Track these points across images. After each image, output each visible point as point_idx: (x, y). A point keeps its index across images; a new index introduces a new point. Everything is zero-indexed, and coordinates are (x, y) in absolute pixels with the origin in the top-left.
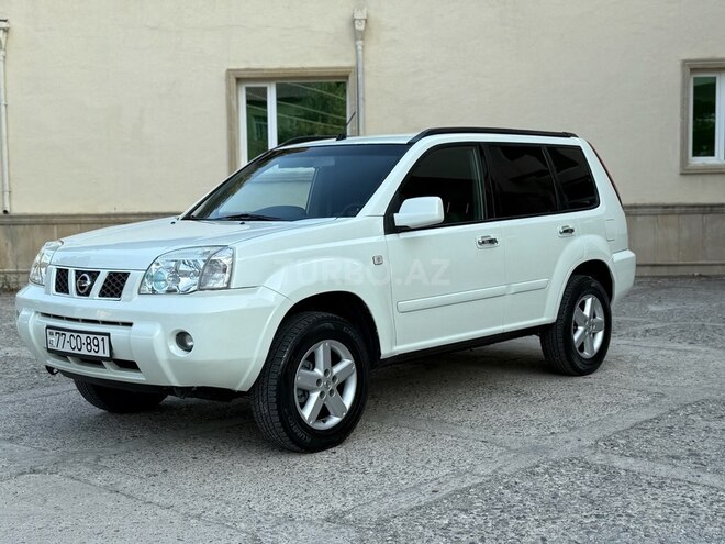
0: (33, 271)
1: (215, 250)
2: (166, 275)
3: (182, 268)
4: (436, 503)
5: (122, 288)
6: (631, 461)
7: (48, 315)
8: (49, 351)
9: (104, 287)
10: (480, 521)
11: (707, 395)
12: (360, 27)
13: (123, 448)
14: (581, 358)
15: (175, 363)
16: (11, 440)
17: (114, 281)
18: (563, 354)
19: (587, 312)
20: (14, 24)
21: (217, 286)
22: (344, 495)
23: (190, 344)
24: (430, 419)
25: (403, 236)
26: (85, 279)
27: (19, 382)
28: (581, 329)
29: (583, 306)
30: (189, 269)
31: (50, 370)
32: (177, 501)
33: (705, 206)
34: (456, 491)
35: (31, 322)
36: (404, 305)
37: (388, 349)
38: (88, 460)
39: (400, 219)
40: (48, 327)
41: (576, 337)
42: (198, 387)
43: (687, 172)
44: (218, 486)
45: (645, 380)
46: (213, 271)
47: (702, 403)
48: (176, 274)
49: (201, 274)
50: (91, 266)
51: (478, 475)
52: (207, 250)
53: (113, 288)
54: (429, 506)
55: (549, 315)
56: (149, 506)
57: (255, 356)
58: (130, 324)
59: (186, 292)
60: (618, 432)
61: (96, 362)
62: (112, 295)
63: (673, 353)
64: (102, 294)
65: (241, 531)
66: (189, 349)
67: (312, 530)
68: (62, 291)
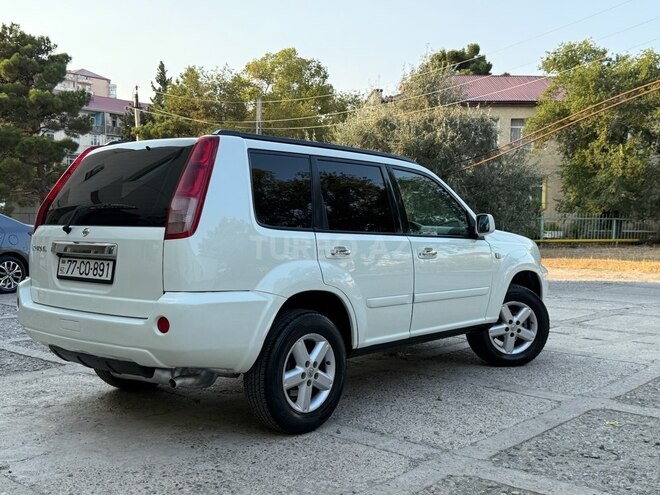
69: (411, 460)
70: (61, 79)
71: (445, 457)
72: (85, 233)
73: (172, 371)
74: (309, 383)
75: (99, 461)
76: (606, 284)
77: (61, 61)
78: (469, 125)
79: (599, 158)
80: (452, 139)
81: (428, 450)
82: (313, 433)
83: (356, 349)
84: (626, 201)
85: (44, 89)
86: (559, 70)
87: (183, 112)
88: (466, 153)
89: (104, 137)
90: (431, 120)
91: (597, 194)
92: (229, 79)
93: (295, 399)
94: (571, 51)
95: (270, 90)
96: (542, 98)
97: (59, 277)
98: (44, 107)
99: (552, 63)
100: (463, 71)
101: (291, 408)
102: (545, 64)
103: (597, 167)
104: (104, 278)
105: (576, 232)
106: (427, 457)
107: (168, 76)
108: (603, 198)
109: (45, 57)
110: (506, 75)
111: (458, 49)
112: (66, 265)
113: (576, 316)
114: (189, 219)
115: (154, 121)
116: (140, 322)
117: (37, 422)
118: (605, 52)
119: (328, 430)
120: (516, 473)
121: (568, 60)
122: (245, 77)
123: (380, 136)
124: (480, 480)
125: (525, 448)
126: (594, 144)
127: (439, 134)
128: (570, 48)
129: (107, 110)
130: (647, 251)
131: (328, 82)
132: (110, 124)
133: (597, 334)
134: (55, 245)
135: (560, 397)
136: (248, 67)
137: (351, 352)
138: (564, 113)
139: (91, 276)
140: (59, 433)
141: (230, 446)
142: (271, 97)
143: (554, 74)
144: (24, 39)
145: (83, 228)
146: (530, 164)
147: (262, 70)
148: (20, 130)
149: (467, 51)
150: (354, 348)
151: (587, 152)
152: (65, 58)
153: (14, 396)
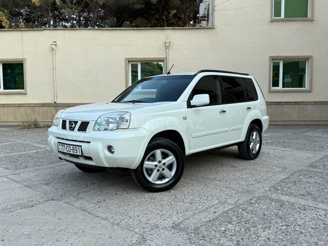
0: (54, 121)
1: (123, 113)
2: (104, 123)
3: (110, 120)
4: (217, 218)
5: (86, 128)
6: (287, 197)
7: (59, 138)
8: (59, 152)
9: (79, 127)
10: (238, 229)
11: (301, 168)
12: (167, 45)
13: (88, 189)
14: (252, 154)
15: (107, 158)
16: (47, 184)
17: (84, 125)
18: (246, 153)
19: (254, 137)
20: (58, 43)
21: (124, 127)
22: (177, 213)
23: (113, 150)
24: (203, 177)
25: (193, 109)
26: (72, 124)
27: (54, 160)
28: (252, 143)
29: (253, 135)
30: (113, 121)
31: (60, 158)
32: (109, 216)
33: (276, 102)
34: (224, 213)
35: (53, 140)
36: (194, 135)
37: (188, 151)
38: (74, 194)
39: (193, 102)
40: (59, 143)
41: (251, 146)
42: (116, 168)
43: (270, 92)
44: (126, 208)
45: (275, 161)
46: (123, 121)
47: (301, 171)
48: (108, 123)
49: (118, 123)
50: (75, 119)
51: (229, 204)
52: (120, 113)
53: (83, 128)
54: (214, 220)
55: (242, 138)
56: (97, 218)
57: (139, 155)
58: (89, 142)
59: (112, 130)
60: (276, 184)
61: (77, 156)
62: (83, 131)
63: (280, 151)
64: (79, 130)
65: (136, 233)
66: (113, 153)
67: (167, 233)
68: (64, 129)
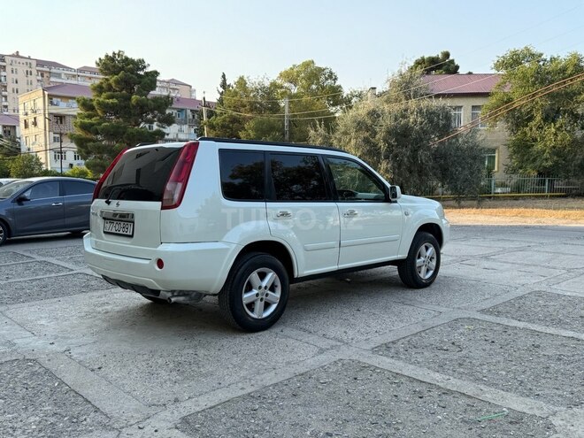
69: (321, 349)
70: (154, 89)
71: (344, 348)
72: (118, 204)
73: (173, 292)
74: (262, 300)
75: (125, 347)
76: (527, 227)
77: (153, 76)
78: (433, 113)
79: (536, 133)
80: (421, 123)
81: (334, 343)
82: (266, 332)
83: (297, 278)
84: (556, 163)
85: (141, 96)
86: (506, 68)
87: (236, 108)
88: (433, 133)
89: (187, 126)
90: (406, 110)
91: (534, 160)
92: (267, 84)
93: (252, 311)
94: (516, 55)
95: (296, 91)
96: (494, 90)
97: (104, 232)
98: (142, 107)
99: (502, 64)
100: (438, 72)
101: (250, 316)
102: (496, 65)
103: (535, 140)
104: (128, 233)
105: (518, 188)
106: (332, 347)
107: (228, 83)
108: (538, 163)
109: (142, 73)
110: (470, 73)
111: (434, 55)
112: (108, 225)
113: (487, 252)
114: (176, 197)
115: (216, 116)
116: (147, 262)
117: (97, 322)
118: (541, 55)
119: (276, 330)
120: (385, 358)
121: (513, 61)
122: (279, 82)
123: (369, 122)
124: (359, 362)
125: (400, 343)
126: (532, 124)
127: (411, 120)
128: (515, 53)
129: (188, 108)
130: (572, 202)
131: (338, 83)
132: (191, 117)
133: (493, 265)
134: (102, 212)
135: (443, 309)
136: (281, 75)
137: (293, 280)
138: (510, 100)
139: (121, 232)
140: (107, 329)
141: (209, 339)
142: (296, 96)
143: (503, 72)
144: (127, 61)
145: (117, 201)
146: (480, 139)
147: (290, 76)
148: (127, 124)
149: (440, 56)
150: (296, 276)
151: (527, 129)
152: (156, 73)
153: (88, 305)
